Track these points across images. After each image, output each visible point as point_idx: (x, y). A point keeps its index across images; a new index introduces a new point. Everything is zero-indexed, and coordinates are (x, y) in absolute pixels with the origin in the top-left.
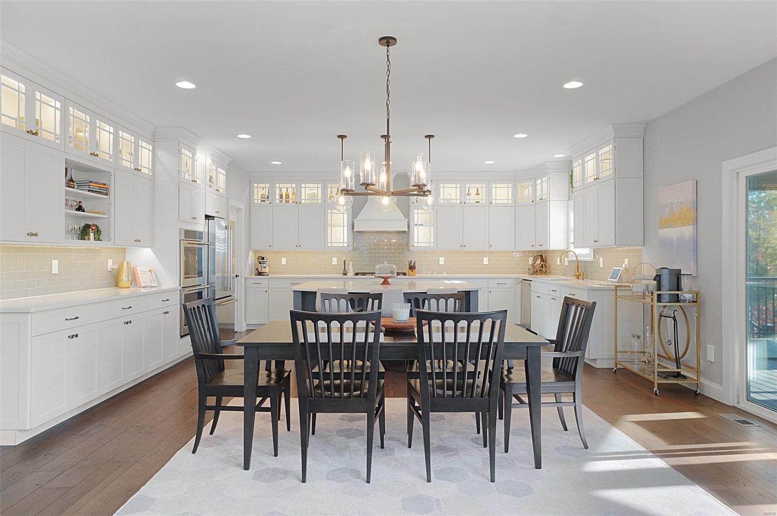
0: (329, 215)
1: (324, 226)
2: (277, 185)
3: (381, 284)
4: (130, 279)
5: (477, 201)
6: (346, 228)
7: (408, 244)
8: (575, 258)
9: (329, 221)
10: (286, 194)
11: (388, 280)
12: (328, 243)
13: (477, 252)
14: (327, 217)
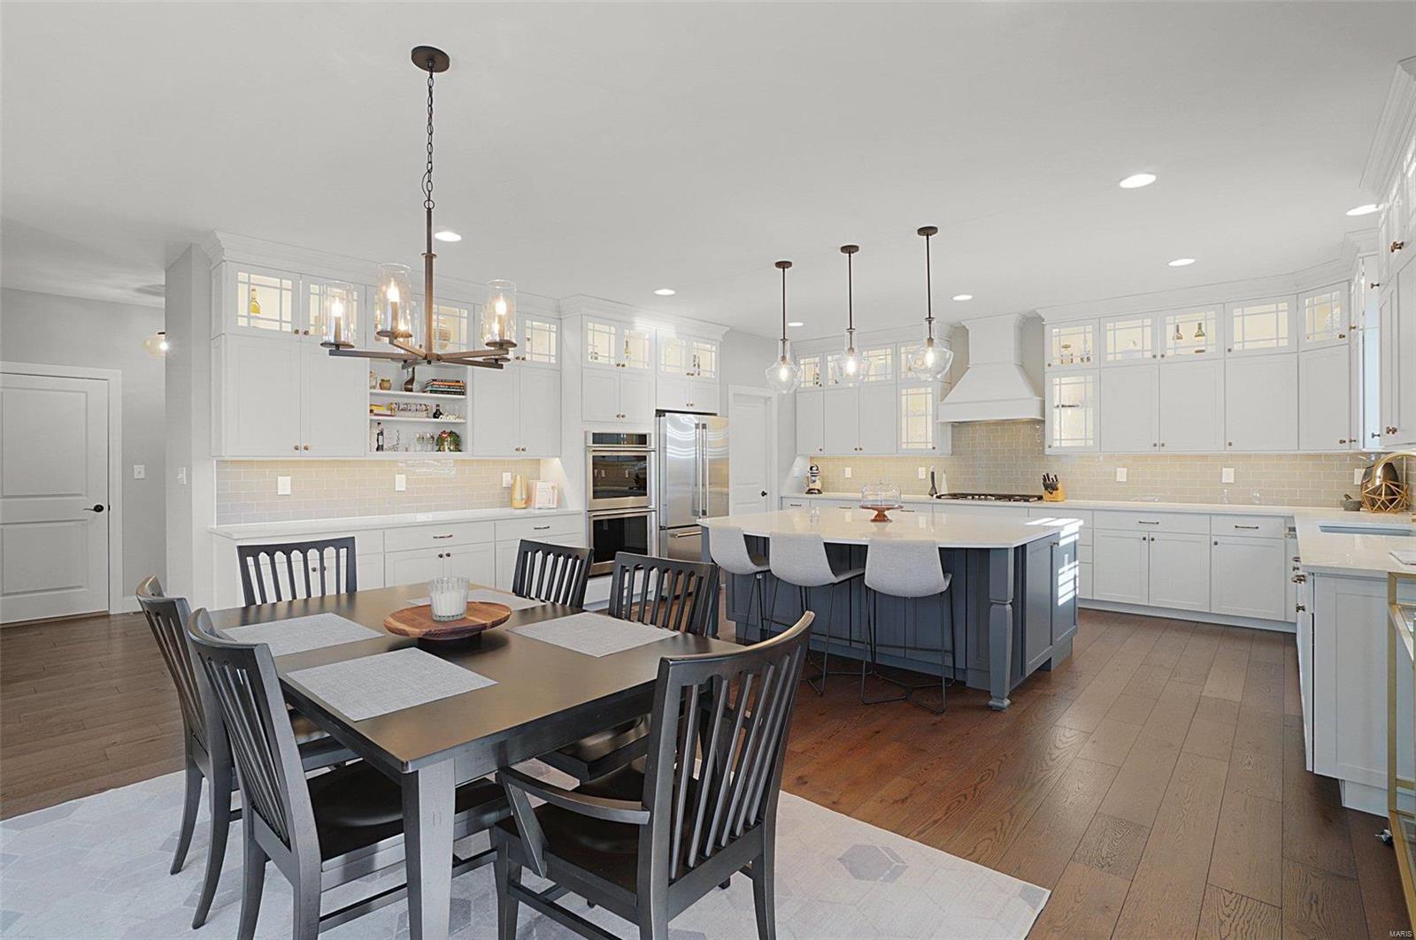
0: (904, 398)
1: (896, 416)
3: (873, 521)
4: (524, 497)
5: (1198, 349)
6: (930, 419)
7: (1043, 443)
9: (904, 409)
11: (886, 513)
12: (902, 443)
13: (1206, 456)
14: (901, 401)
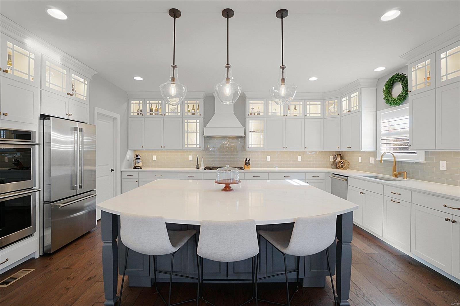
0: (186, 124)
1: (182, 133)
2: (148, 102)
5: (295, 114)
6: (198, 134)
7: (244, 146)
8: (393, 159)
9: (186, 129)
10: (155, 109)
12: (185, 145)
13: (293, 152)
14: (184, 125)
